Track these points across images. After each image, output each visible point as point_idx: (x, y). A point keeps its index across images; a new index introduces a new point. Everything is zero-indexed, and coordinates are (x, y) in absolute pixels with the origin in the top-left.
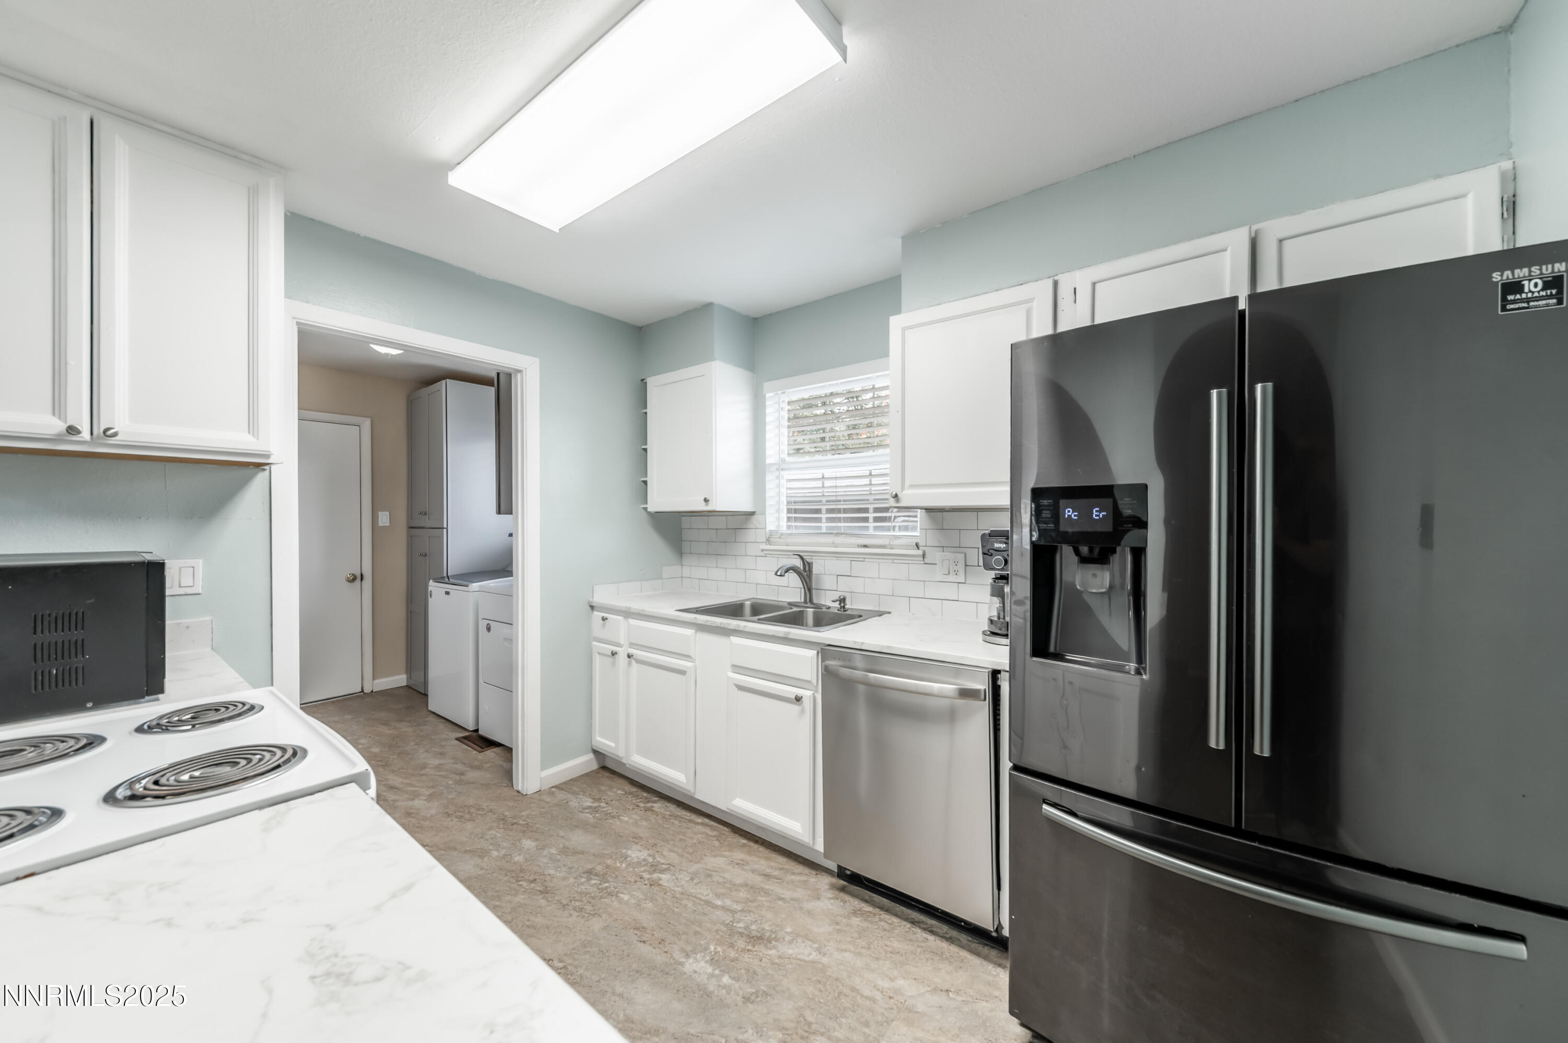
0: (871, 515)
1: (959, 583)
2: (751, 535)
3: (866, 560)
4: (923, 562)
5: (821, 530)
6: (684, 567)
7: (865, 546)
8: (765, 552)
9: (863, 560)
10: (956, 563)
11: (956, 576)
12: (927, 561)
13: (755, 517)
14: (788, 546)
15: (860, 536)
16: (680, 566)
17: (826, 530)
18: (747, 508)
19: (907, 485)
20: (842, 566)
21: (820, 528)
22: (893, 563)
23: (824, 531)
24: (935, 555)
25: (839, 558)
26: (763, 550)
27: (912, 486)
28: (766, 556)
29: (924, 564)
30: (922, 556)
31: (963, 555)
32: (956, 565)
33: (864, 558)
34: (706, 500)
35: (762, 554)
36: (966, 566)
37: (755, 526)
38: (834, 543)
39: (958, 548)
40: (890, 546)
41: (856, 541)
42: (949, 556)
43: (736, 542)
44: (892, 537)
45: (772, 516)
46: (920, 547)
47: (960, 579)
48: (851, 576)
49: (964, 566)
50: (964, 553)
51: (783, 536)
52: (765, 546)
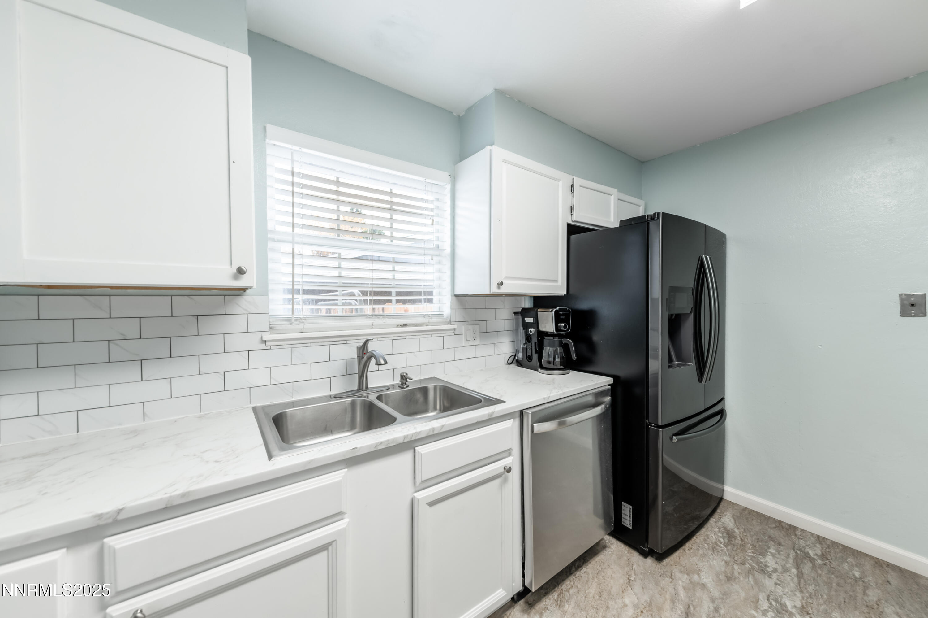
0: (394, 298)
1: (475, 345)
2: (236, 322)
4: (453, 334)
7: (405, 325)
8: (268, 344)
9: (405, 337)
10: (475, 332)
11: (475, 341)
12: (456, 332)
13: (244, 301)
14: (304, 332)
15: (390, 316)
19: (504, 276)
22: (431, 337)
23: (340, 313)
24: (463, 328)
25: (379, 339)
26: (264, 342)
27: (507, 278)
28: (270, 349)
29: (455, 335)
30: (454, 329)
31: (479, 326)
32: (474, 333)
33: (406, 336)
34: (241, 271)
35: (263, 346)
36: (480, 333)
37: (246, 310)
38: (372, 325)
39: (475, 322)
40: (428, 324)
41: (395, 321)
42: (470, 327)
43: (198, 335)
44: (424, 316)
45: (271, 296)
46: (450, 323)
47: (477, 342)
48: (392, 354)
49: (479, 333)
50: (478, 324)
51: (296, 322)
52: (267, 336)
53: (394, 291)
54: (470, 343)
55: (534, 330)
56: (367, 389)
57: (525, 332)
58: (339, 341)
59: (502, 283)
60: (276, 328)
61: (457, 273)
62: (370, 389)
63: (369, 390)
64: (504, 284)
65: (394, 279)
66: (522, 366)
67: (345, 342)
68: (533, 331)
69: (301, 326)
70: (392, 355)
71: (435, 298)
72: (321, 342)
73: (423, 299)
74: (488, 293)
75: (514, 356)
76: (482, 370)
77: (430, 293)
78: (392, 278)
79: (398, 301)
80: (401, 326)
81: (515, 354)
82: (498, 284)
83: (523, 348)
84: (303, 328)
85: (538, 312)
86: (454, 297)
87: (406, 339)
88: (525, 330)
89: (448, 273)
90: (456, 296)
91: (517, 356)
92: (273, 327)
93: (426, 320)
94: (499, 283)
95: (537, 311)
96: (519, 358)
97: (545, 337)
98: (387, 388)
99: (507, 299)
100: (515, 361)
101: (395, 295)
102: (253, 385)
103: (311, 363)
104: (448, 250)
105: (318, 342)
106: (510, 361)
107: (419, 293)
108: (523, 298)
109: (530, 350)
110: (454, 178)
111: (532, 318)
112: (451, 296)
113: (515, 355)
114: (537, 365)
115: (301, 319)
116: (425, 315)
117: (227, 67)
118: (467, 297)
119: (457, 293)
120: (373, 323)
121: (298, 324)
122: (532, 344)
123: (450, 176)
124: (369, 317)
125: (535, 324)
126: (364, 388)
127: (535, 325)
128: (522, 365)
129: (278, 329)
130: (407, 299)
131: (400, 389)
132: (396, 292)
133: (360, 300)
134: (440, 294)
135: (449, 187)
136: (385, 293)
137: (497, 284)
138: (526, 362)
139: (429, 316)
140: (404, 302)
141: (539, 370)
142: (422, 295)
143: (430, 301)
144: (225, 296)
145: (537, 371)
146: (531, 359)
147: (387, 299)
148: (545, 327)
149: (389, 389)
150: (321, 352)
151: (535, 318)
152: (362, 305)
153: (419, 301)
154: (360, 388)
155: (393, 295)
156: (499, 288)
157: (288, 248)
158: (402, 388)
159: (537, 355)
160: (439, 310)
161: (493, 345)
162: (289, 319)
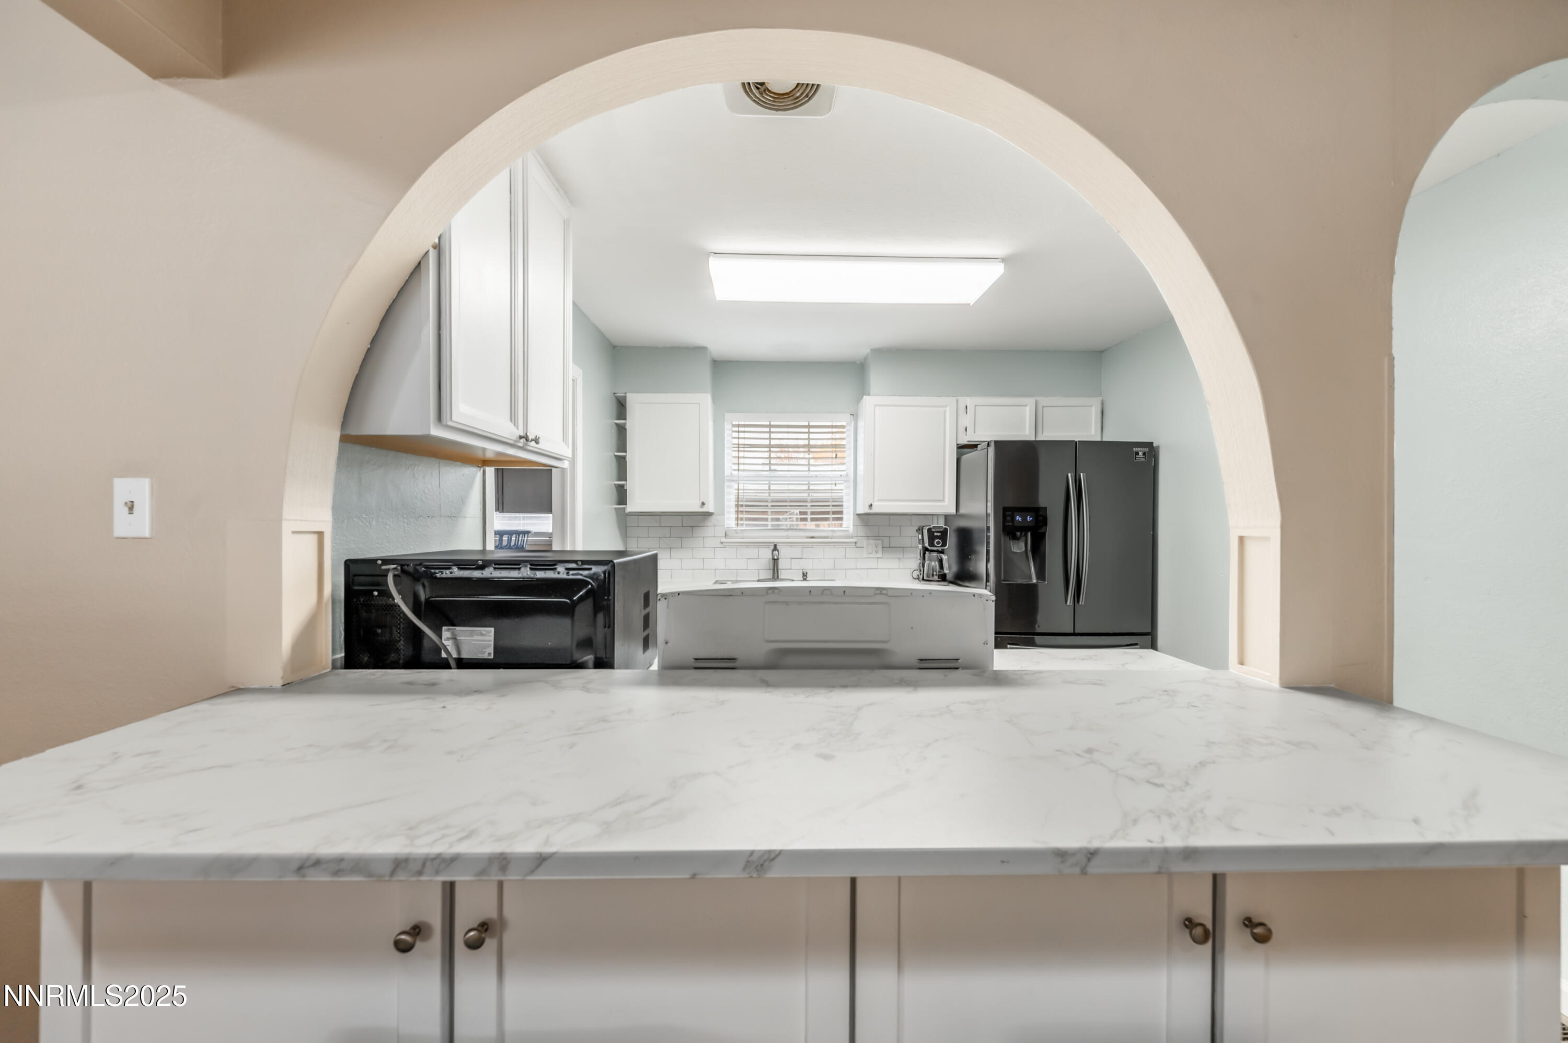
0: (809, 517)
1: (878, 558)
2: (709, 531)
4: (855, 546)
7: (813, 537)
8: (724, 544)
11: (877, 554)
12: (857, 545)
13: (713, 518)
14: (743, 539)
15: (805, 530)
17: (772, 526)
19: (875, 500)
20: (796, 552)
21: (767, 525)
22: (835, 548)
23: (770, 527)
24: (863, 542)
25: (791, 545)
26: (722, 543)
27: (880, 500)
28: (725, 547)
30: (856, 543)
32: (877, 547)
33: (813, 546)
34: (703, 504)
35: (721, 546)
37: (713, 524)
39: (877, 537)
40: (833, 537)
41: (805, 534)
42: (872, 542)
43: (693, 536)
44: (831, 531)
45: (726, 515)
46: (852, 537)
47: (880, 555)
48: (802, 558)
49: (881, 547)
50: (881, 540)
51: (739, 532)
52: (724, 540)
53: (809, 511)
54: (872, 556)
58: (765, 546)
59: (871, 505)
64: (874, 506)
67: (768, 546)
69: (742, 534)
70: (801, 560)
71: (844, 516)
72: (754, 546)
73: (834, 517)
77: (841, 513)
79: (812, 520)
80: (810, 537)
84: (743, 536)
87: (813, 548)
89: (852, 496)
90: (858, 515)
92: (727, 534)
93: (831, 534)
99: (914, 517)
102: (718, 568)
103: (748, 559)
105: (752, 546)
107: (828, 513)
110: (856, 417)
112: (855, 515)
115: (742, 530)
116: (833, 530)
117: (699, 404)
118: (869, 516)
119: (858, 513)
120: (788, 534)
123: (852, 416)
124: (787, 530)
129: (729, 536)
130: (819, 518)
133: (797, 518)
134: (848, 513)
135: (852, 424)
139: (835, 531)
140: (817, 519)
142: (834, 514)
143: (839, 519)
144: (704, 516)
147: (803, 518)
150: (753, 552)
152: (798, 521)
153: (832, 519)
156: (870, 509)
157: (736, 486)
160: (846, 526)
161: (897, 560)
162: (736, 530)
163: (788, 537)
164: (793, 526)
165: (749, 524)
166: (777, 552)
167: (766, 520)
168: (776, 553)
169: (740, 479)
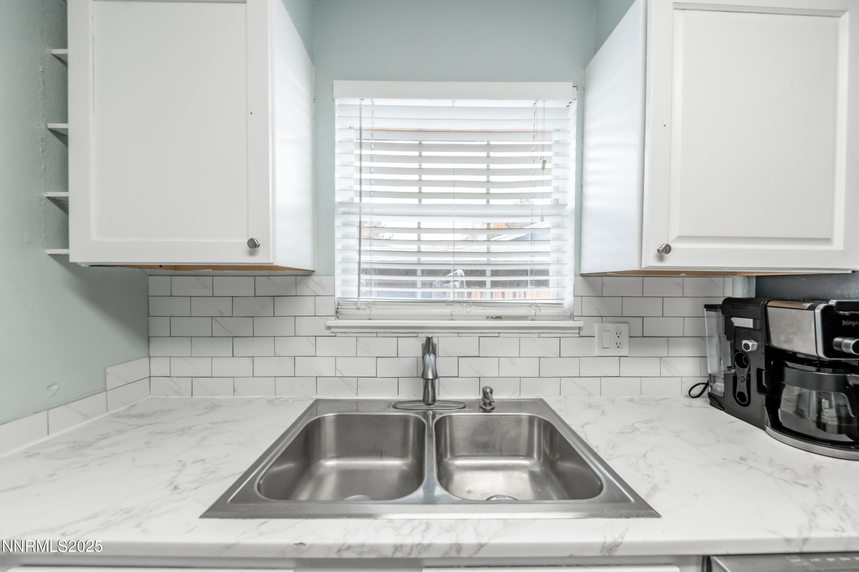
0: (488, 279)
1: (621, 356)
2: (303, 306)
3: (501, 335)
4: (578, 335)
5: (416, 297)
6: (152, 359)
7: (499, 318)
8: (333, 330)
9: (497, 335)
10: (618, 334)
11: (618, 349)
12: (583, 333)
13: (312, 281)
14: (373, 320)
15: (485, 304)
16: (148, 359)
18: (307, 265)
19: (673, 236)
20: (467, 345)
21: (413, 294)
22: (540, 337)
23: (419, 298)
24: (596, 327)
25: (460, 335)
26: (329, 328)
27: (682, 238)
28: (335, 336)
29: (580, 336)
30: (580, 328)
31: (627, 325)
32: (618, 337)
33: (499, 333)
35: (328, 333)
36: (630, 337)
37: (314, 292)
38: (451, 315)
39: (620, 318)
40: (534, 317)
41: (484, 311)
42: (609, 326)
43: (274, 316)
44: (530, 305)
45: (337, 276)
46: (572, 317)
47: (624, 352)
48: (479, 357)
49: (628, 337)
50: (627, 323)
51: (362, 307)
52: (332, 322)
53: (488, 269)
54: (609, 353)
55: (756, 343)
56: (434, 403)
57: (731, 344)
58: (409, 333)
59: (667, 249)
60: (343, 313)
61: (585, 240)
62: (437, 402)
63: (436, 404)
64: (672, 250)
65: (488, 252)
66: (723, 408)
67: (416, 335)
68: (753, 345)
69: (367, 312)
70: (478, 359)
71: (552, 279)
72: (389, 333)
73: (530, 280)
74: (634, 267)
75: (704, 385)
76: (631, 400)
77: (545, 272)
78: (486, 251)
79: (494, 284)
80: (492, 318)
81: (706, 382)
82: (658, 250)
83: (725, 375)
84: (370, 314)
85: (768, 308)
86: (580, 278)
87: (498, 337)
88: (732, 342)
89: (570, 240)
90: (583, 275)
91: (711, 387)
92: (340, 311)
93: (531, 312)
94: (661, 249)
95: (766, 307)
96: (716, 391)
97: (789, 364)
98: (462, 406)
99: (689, 281)
100: (706, 393)
101: (490, 275)
102: (320, 375)
103: (377, 357)
104: (571, 204)
105: (385, 333)
106: (696, 391)
107: (525, 273)
108: (729, 280)
109: (745, 382)
110: (584, 90)
111: (752, 320)
112: (575, 276)
113: (707, 385)
114: (763, 417)
115: (369, 303)
116: (532, 303)
118: (605, 278)
119: (586, 269)
120: (452, 311)
121: (364, 309)
122: (749, 370)
123: (576, 88)
124: (450, 304)
125: (760, 332)
126: (430, 401)
127: (761, 335)
128: (723, 406)
129: (344, 314)
130: (507, 281)
131: (479, 412)
132: (492, 271)
133: (462, 282)
134: (558, 273)
135: (574, 106)
136: (476, 272)
137: (656, 251)
138: (731, 401)
139: (538, 305)
140: (503, 285)
141: (768, 429)
142: (529, 275)
143: (544, 284)
144: (296, 276)
145: (764, 429)
146: (746, 400)
147: (479, 281)
148: (789, 341)
149: (464, 408)
150: (388, 345)
151: (758, 321)
152: (463, 288)
153: (524, 284)
154: (425, 401)
155: (487, 275)
156: (661, 258)
157: (355, 220)
158: (485, 411)
159: (764, 397)
160: (558, 297)
161: (658, 360)
162: (356, 303)
163: (452, 317)
164: (463, 296)
165: (382, 292)
166: (432, 357)
167: (413, 285)
168: (430, 358)
169: (363, 210)
